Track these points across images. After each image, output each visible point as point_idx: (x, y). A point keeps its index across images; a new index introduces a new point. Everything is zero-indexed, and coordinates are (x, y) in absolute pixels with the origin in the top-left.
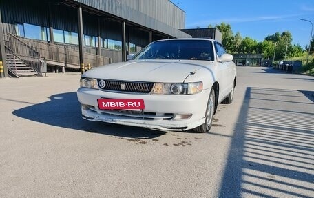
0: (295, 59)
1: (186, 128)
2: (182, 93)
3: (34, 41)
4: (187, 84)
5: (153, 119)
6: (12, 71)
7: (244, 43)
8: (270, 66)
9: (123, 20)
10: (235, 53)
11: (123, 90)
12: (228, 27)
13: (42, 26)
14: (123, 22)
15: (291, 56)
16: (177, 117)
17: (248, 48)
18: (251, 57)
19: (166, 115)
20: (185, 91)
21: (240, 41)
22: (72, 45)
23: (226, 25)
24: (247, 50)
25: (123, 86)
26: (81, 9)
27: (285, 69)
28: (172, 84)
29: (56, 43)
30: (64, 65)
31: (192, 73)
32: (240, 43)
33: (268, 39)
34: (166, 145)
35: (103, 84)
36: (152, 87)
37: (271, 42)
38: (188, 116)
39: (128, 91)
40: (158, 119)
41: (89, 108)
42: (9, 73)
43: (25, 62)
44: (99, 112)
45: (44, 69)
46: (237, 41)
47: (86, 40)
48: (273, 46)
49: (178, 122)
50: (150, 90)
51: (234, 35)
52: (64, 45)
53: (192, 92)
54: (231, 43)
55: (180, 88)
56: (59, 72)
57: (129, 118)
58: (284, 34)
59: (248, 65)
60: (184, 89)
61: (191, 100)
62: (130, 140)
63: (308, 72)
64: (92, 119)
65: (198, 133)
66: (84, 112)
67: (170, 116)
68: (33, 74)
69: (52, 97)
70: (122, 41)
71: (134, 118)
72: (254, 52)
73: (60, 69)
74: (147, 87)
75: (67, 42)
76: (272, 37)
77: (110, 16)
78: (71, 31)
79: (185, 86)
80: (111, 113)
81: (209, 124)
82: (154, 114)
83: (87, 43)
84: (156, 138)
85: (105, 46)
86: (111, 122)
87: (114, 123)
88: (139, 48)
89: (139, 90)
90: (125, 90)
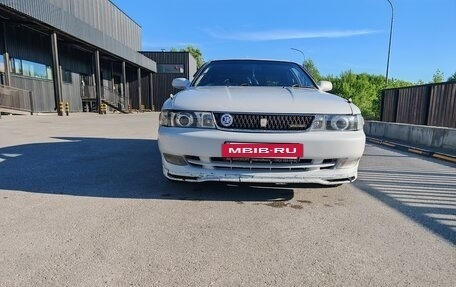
2: (348, 129)
5: (307, 169)
11: (263, 128)
14: (52, 33)
25: (264, 122)
31: (349, 102)
35: (230, 120)
36: (311, 122)
39: (271, 129)
40: (315, 168)
41: (186, 160)
49: (345, 171)
50: (308, 126)
55: (347, 121)
60: (349, 123)
66: (181, 169)
71: (274, 170)
74: (305, 122)
80: (231, 166)
82: (309, 161)
85: (17, 71)
86: (237, 180)
87: (243, 180)
88: (75, 77)
89: (291, 126)
90: (267, 128)
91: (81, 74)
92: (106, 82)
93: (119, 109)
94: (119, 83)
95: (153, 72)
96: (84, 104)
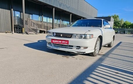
1: (85, 52)
2: (84, 38)
3: (36, 21)
4: (86, 35)
5: (72, 48)
6: (27, 32)
7: (125, 24)
9: (71, 13)
10: (120, 28)
11: (61, 37)
12: (118, 16)
13: (39, 15)
14: (70, 14)
16: (82, 48)
17: (127, 26)
18: (128, 30)
19: (77, 47)
20: (85, 38)
21: (123, 23)
22: (50, 23)
23: (116, 15)
24: (126, 27)
25: (61, 35)
26: (54, 8)
28: (81, 34)
29: (44, 22)
30: (46, 30)
31: (89, 31)
32: (123, 24)
34: (77, 59)
35: (55, 34)
36: (72, 36)
38: (86, 48)
40: (74, 48)
41: (49, 43)
42: (26, 32)
43: (32, 29)
44: (53, 45)
45: (38, 31)
46: (121, 22)
47: (56, 21)
49: (82, 50)
50: (71, 37)
51: (120, 20)
52: (47, 23)
53: (88, 38)
54: (118, 23)
55: (83, 36)
56: (44, 33)
57: (63, 47)
59: (126, 33)
60: (85, 37)
61: (88, 41)
62: (63, 56)
64: (50, 48)
65: (91, 56)
66: (48, 45)
67: (79, 47)
68: (34, 33)
69: (39, 41)
70: (70, 22)
71: (65, 48)
72: (129, 28)
73: (44, 32)
74: (70, 36)
75: (48, 21)
77: (65, 11)
78: (50, 17)
79: (85, 35)
81: (97, 53)
82: (72, 46)
83: (56, 22)
84: (73, 56)
85: (63, 24)
86: (56, 49)
87: (58, 49)
89: (67, 37)
90: (62, 37)
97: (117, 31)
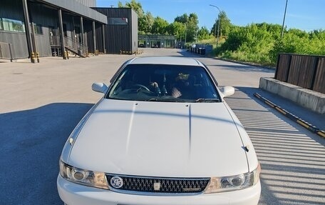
0: (204, 41)
4: (252, 172)
7: (156, 24)
8: (183, 48)
10: (149, 33)
11: (157, 191)
12: (139, 5)
15: (201, 39)
17: (161, 29)
18: (165, 38)
21: (152, 22)
24: (160, 31)
25: (157, 186)
27: (199, 53)
32: (152, 24)
33: (177, 20)
36: (206, 185)
37: (181, 24)
39: (165, 191)
46: (149, 21)
48: (183, 28)
50: (203, 189)
51: (146, 14)
54: (144, 23)
58: (191, 15)
59: (163, 47)
63: (220, 57)
72: (167, 33)
74: (199, 186)
76: (181, 17)
88: (45, 30)
89: (185, 189)
90: (160, 191)
91: (49, 27)
92: (69, 33)
93: (79, 54)
94: (79, 33)
95: (105, 24)
96: (53, 50)
97: (145, 42)
